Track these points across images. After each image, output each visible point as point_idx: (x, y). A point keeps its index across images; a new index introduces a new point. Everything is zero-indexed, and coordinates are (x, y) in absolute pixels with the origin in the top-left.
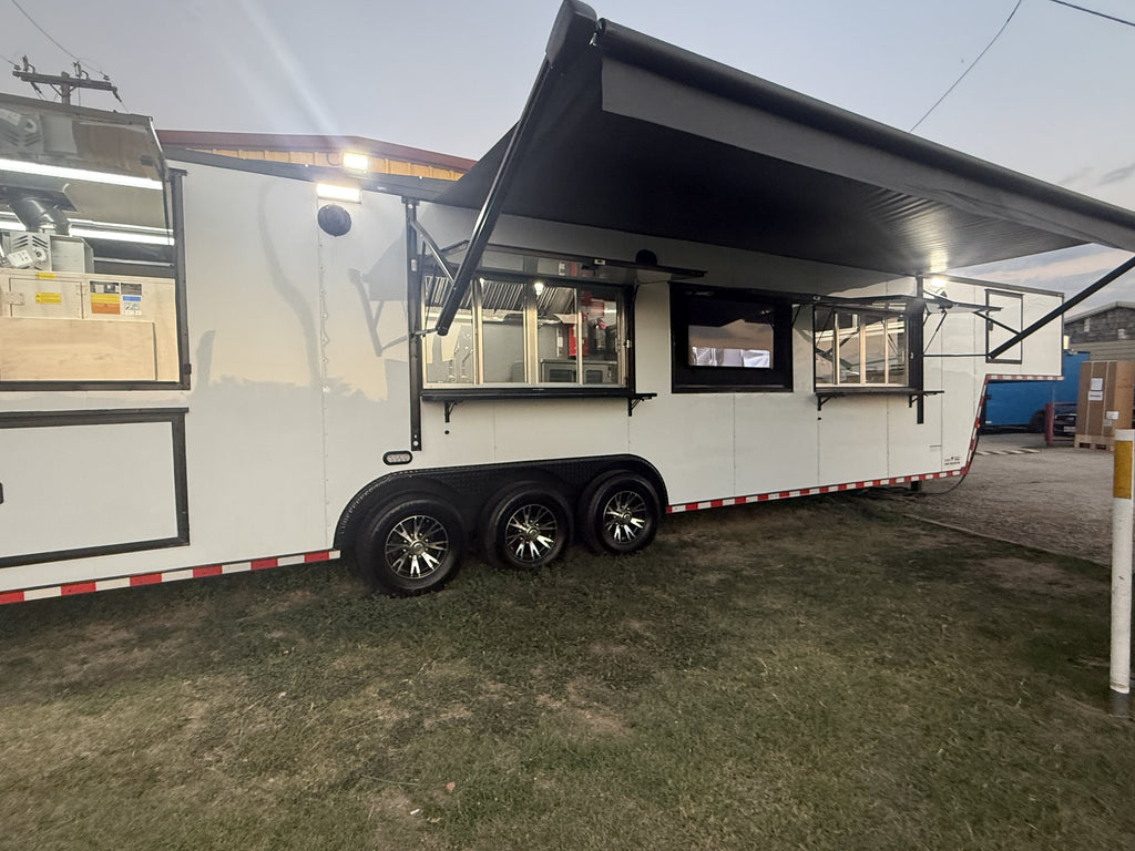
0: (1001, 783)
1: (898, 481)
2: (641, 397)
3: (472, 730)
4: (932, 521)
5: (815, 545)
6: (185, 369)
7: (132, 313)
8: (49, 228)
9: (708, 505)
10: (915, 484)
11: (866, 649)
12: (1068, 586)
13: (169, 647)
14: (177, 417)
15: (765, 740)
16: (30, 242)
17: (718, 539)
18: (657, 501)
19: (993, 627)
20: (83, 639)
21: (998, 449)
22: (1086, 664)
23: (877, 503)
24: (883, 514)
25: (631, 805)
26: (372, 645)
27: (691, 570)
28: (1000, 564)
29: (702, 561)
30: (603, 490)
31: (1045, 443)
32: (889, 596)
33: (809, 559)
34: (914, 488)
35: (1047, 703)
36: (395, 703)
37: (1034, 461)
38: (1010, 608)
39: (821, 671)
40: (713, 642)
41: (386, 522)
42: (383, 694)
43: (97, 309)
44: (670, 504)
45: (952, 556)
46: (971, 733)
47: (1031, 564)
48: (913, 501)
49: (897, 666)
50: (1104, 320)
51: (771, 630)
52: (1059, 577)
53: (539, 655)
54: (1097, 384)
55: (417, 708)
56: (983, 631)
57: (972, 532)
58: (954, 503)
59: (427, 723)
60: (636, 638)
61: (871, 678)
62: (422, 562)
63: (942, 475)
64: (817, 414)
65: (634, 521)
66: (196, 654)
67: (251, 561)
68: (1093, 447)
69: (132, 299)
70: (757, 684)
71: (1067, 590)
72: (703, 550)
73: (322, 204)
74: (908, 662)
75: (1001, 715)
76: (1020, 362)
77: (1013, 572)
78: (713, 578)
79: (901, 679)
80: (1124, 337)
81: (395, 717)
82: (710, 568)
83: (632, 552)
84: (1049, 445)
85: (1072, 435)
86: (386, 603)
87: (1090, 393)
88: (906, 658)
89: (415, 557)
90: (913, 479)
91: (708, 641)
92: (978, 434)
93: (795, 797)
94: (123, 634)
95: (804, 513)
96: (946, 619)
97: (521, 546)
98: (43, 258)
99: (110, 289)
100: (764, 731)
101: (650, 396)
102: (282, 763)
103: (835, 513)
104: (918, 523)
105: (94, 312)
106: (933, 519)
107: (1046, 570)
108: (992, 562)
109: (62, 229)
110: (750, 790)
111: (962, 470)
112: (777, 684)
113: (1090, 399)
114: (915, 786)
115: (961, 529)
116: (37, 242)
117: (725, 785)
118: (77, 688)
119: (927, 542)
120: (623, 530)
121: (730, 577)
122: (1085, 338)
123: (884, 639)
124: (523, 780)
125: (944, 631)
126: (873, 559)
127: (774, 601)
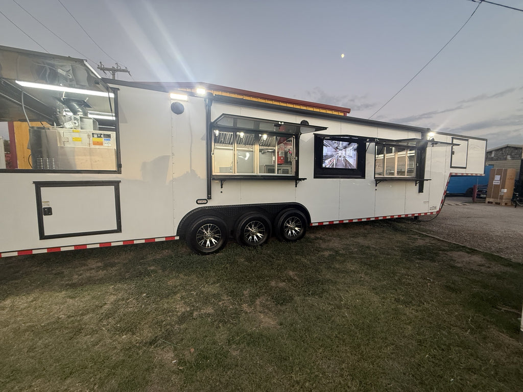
0: (460, 379)
1: (409, 216)
2: (301, 179)
3: (212, 319)
4: (424, 233)
5: (371, 241)
6: (119, 166)
7: (107, 145)
8: (80, 114)
9: (328, 223)
10: (416, 217)
11: (391, 293)
12: (489, 267)
13: (113, 271)
14: (116, 184)
15: (340, 339)
16: (73, 119)
17: (331, 236)
18: (306, 221)
19: (453, 286)
20: (85, 265)
21: (452, 203)
22: (501, 309)
23: (400, 224)
24: (401, 229)
25: (270, 369)
26: (185, 275)
27: (318, 250)
28: (455, 255)
29: (323, 246)
30: (284, 216)
31: (472, 201)
32: (403, 267)
33: (368, 247)
34: (416, 219)
35: (484, 333)
36: (185, 303)
37: (468, 208)
38: (461, 277)
39: (369, 303)
40: (322, 284)
41: (197, 226)
42: (182, 298)
43: (95, 143)
44: (312, 222)
45: (433, 250)
46: (443, 347)
47: (470, 255)
48: (415, 224)
49: (406, 303)
50: (501, 152)
51: (348, 280)
52: (483, 262)
53: (248, 285)
54: (497, 178)
55: (193, 306)
56: (448, 288)
57: (442, 239)
58: (433, 225)
59: (195, 314)
60: (290, 280)
61: (393, 309)
62: (211, 242)
63: (428, 214)
64: (375, 188)
65: (296, 229)
66: (120, 274)
67: (145, 239)
68: (494, 203)
69: (107, 140)
70: (339, 307)
71: (488, 269)
72: (324, 241)
73: (173, 102)
74: (411, 302)
75: (459, 338)
76: (465, 168)
77: (462, 259)
78: (327, 254)
79: (408, 311)
80: (510, 159)
81: (183, 310)
82: (326, 249)
83: (295, 241)
84: (474, 202)
85: (485, 198)
86: (196, 257)
87: (494, 181)
88: (410, 299)
89: (208, 240)
90: (415, 215)
91: (320, 283)
92: (445, 197)
93: (351, 375)
94: (100, 264)
95: (368, 227)
96: (430, 280)
97: (250, 237)
98: (77, 125)
99: (99, 136)
100: (339, 333)
101: (304, 179)
102: (131, 329)
103: (381, 228)
104: (417, 233)
105: (93, 145)
106: (423, 232)
107: (477, 259)
108: (451, 253)
109: (85, 114)
110: (329, 367)
111: (437, 212)
112: (348, 308)
113: (494, 184)
114: (413, 376)
115: (436, 237)
116: (75, 119)
117: (317, 363)
118: (73, 286)
119: (420, 242)
120: (292, 232)
121: (334, 253)
122: (492, 159)
123: (401, 289)
124: (225, 349)
125: (429, 287)
126: (396, 249)
127: (351, 266)
